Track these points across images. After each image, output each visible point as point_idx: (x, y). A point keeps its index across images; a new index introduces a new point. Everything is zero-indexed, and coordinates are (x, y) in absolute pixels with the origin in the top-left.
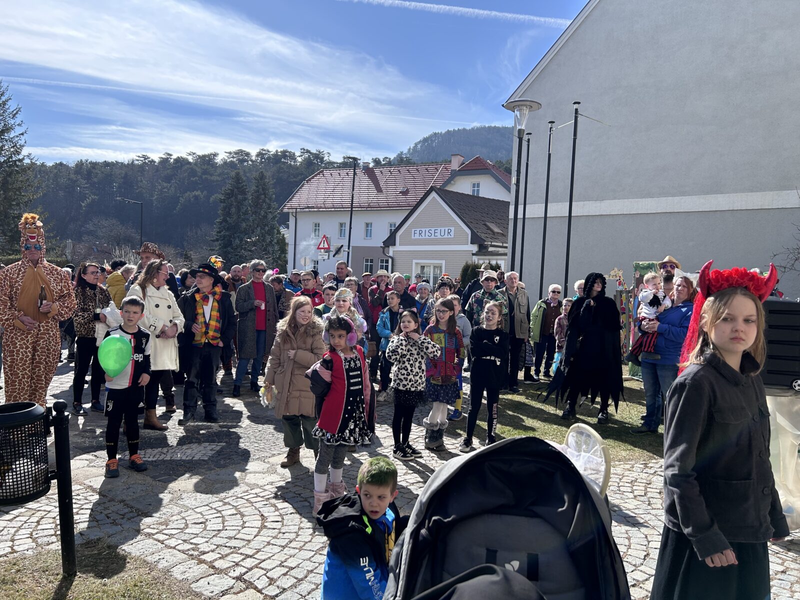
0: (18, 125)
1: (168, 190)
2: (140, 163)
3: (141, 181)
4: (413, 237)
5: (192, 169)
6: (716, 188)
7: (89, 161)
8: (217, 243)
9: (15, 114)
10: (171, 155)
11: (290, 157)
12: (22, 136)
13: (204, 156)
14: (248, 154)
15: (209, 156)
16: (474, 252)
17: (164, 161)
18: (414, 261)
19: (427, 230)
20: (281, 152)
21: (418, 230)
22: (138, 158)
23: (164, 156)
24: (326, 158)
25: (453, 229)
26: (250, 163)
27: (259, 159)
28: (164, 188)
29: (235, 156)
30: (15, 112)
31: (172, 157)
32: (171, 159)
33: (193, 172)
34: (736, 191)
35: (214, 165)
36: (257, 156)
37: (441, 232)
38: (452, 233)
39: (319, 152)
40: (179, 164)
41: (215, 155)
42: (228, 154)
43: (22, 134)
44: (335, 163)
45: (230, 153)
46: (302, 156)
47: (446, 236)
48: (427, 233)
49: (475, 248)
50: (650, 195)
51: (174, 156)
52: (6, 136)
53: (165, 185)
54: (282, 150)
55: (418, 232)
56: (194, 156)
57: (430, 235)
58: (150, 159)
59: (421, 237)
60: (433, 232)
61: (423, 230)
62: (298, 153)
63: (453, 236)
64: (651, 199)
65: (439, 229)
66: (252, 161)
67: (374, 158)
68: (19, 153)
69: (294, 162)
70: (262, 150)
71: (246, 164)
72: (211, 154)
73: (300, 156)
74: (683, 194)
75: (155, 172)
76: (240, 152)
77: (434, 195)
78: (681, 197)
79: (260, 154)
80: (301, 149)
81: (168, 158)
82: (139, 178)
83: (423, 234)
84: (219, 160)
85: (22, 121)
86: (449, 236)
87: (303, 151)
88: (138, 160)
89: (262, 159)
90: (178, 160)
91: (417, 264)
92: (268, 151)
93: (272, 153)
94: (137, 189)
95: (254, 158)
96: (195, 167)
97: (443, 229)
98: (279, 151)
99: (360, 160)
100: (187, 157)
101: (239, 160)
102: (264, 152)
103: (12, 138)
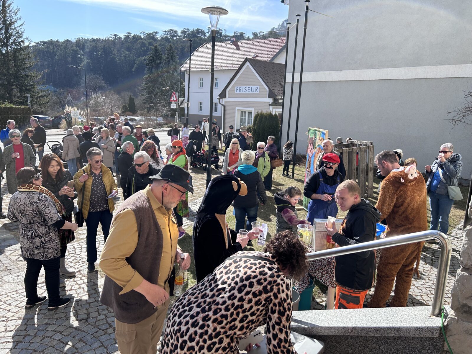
0: (19, 19)
1: (129, 55)
2: (113, 39)
3: (114, 51)
4: (236, 92)
5: (142, 42)
6: (416, 62)
7: (84, 38)
8: (145, 91)
9: (17, 12)
10: (130, 34)
11: (201, 33)
12: (22, 26)
13: (150, 34)
14: (176, 32)
15: (152, 34)
16: (270, 103)
17: (127, 37)
18: (237, 108)
19: (244, 87)
20: (196, 30)
21: (239, 87)
22: (111, 36)
23: (126, 35)
24: (223, 34)
25: (258, 87)
26: (177, 37)
27: (183, 34)
28: (126, 55)
29: (168, 33)
30: (16, 11)
31: (131, 35)
32: (131, 36)
33: (143, 45)
34: (429, 64)
35: (156, 40)
36: (182, 33)
37: (252, 89)
38: (258, 90)
39: (219, 29)
40: (135, 39)
41: (157, 33)
42: (164, 32)
43: (22, 25)
44: (228, 36)
45: (165, 31)
46: (208, 32)
47: (254, 92)
48: (244, 90)
49: (271, 100)
50: (372, 67)
51: (132, 35)
52: (13, 27)
53: (127, 52)
54: (196, 29)
55: (238, 89)
56: (144, 34)
57: (245, 91)
58: (118, 37)
59: (240, 92)
60: (247, 89)
61: (242, 87)
62: (206, 31)
63: (258, 92)
64: (373, 69)
65: (251, 87)
66: (179, 36)
67: (254, 32)
68: (21, 37)
69: (204, 36)
70: (185, 29)
71: (175, 38)
72: (154, 33)
73: (207, 32)
74: (395, 66)
75: (121, 45)
76: (171, 31)
77: (248, 63)
78: (392, 69)
79: (183, 32)
80: (208, 28)
81: (129, 36)
82: (112, 49)
83: (242, 90)
84: (158, 37)
85: (21, 17)
86: (256, 92)
87: (209, 29)
88: (111, 37)
89: (184, 35)
90: (134, 37)
91: (238, 110)
92: (188, 30)
93: (191, 31)
94: (111, 56)
95: (180, 34)
96: (144, 41)
97: (253, 87)
98: (195, 29)
99: (244, 34)
100: (140, 35)
101: (170, 36)
102: (186, 30)
103: (16, 28)
